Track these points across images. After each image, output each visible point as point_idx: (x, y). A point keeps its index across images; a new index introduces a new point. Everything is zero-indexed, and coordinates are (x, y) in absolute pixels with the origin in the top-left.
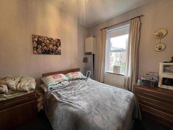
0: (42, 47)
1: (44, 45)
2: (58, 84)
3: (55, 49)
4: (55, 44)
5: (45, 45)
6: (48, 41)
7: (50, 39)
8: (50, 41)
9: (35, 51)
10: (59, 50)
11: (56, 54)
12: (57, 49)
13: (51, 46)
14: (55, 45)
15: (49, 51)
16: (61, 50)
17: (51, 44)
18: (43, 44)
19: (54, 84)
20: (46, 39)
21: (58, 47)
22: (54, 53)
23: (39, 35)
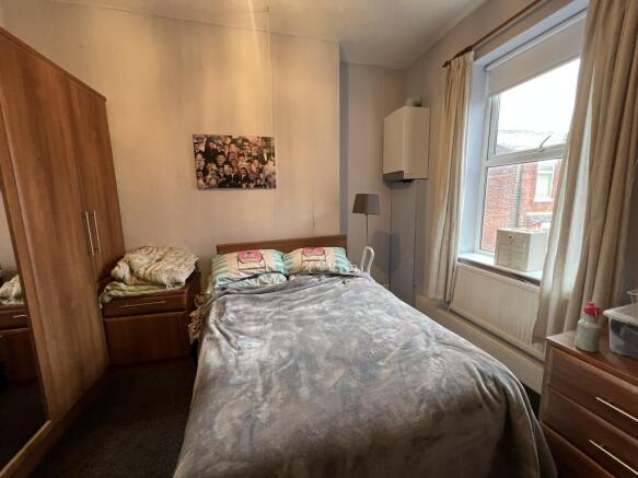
0: (218, 166)
1: (224, 160)
2: (247, 280)
3: (254, 169)
4: (255, 154)
5: (227, 162)
6: (234, 148)
7: (240, 142)
8: (241, 147)
9: (201, 182)
10: (267, 173)
11: (258, 186)
12: (261, 171)
13: (243, 163)
14: (255, 158)
15: (238, 177)
16: (274, 174)
17: (243, 155)
18: (221, 159)
19: (233, 276)
20: (228, 141)
21: (265, 163)
22: (252, 185)
23: (210, 133)
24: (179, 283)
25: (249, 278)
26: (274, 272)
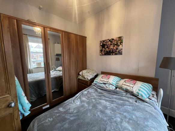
0: (105, 49)
1: (106, 47)
2: (102, 84)
3: (115, 49)
4: (115, 43)
6: (109, 43)
7: (111, 40)
8: (111, 42)
9: (101, 54)
10: (119, 49)
11: (116, 54)
12: (117, 49)
13: (112, 47)
14: (116, 45)
15: (110, 51)
16: (122, 49)
17: (112, 44)
18: (106, 46)
20: (108, 40)
21: (119, 46)
22: (114, 54)
23: (103, 39)
24: (88, 79)
25: (103, 84)
26: (111, 84)
